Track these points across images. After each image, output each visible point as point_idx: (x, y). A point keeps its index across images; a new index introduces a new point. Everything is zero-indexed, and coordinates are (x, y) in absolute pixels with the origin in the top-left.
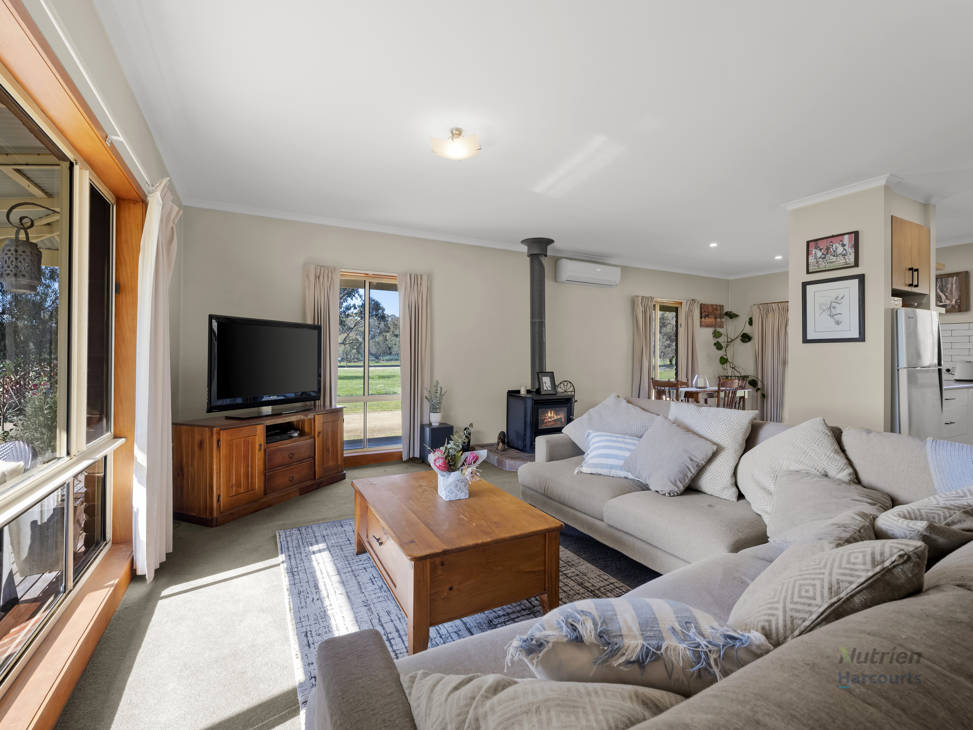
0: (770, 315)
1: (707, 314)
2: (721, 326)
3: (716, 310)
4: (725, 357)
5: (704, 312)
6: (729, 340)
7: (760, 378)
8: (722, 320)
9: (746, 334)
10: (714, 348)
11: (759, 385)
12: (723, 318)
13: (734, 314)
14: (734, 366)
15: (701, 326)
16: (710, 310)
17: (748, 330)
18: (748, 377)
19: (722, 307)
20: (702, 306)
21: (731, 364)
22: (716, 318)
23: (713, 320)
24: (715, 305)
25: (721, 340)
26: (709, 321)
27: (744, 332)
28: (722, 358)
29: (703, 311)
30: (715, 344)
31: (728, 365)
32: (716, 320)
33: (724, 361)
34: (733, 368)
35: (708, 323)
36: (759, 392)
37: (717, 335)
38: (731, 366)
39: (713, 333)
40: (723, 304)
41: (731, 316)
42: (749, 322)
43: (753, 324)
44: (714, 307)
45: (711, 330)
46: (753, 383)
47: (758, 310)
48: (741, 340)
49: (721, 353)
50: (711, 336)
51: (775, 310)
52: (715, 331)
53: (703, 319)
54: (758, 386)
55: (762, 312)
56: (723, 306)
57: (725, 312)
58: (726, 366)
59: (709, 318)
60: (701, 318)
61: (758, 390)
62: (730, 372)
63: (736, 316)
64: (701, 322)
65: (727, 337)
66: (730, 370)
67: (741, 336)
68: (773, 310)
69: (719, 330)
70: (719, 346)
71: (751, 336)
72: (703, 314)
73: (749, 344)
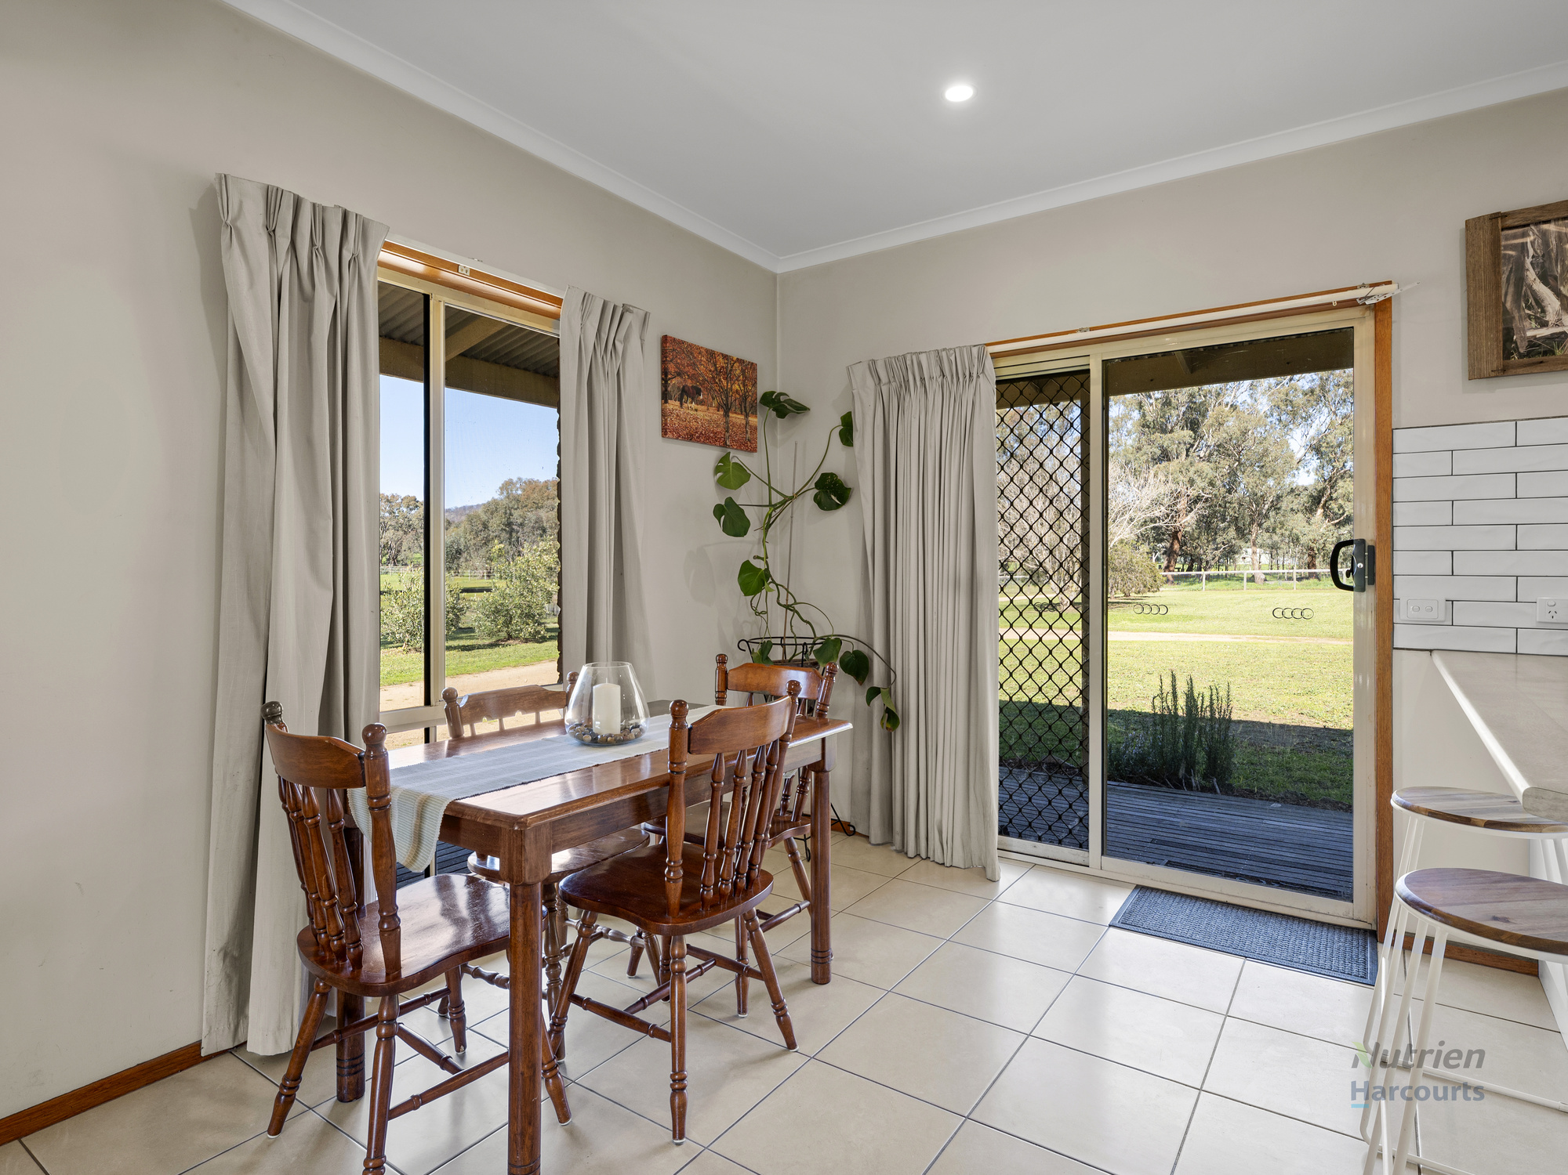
0: (914, 401)
1: (689, 383)
2: (749, 446)
3: (728, 375)
4: (760, 565)
5: (679, 374)
6: (777, 499)
7: (878, 646)
8: (752, 420)
9: (832, 475)
10: (715, 527)
11: (877, 677)
12: (755, 413)
13: (790, 402)
14: (791, 601)
15: (664, 432)
16: (704, 369)
17: (838, 462)
18: (837, 642)
19: (749, 370)
20: (669, 346)
21: (783, 592)
22: (726, 409)
23: (717, 415)
24: (725, 357)
25: (747, 496)
26: (700, 414)
27: (825, 469)
28: (747, 567)
29: (672, 368)
30: (719, 511)
31: (773, 595)
32: (726, 415)
33: (753, 579)
34: (787, 607)
35: (694, 424)
36: (877, 702)
37: (729, 475)
38: (783, 602)
39: (717, 470)
40: (748, 357)
41: (783, 407)
42: (841, 434)
43: (856, 436)
44: (721, 362)
45: (709, 455)
46: (858, 666)
47: (870, 382)
48: (816, 499)
49: (745, 547)
50: (709, 480)
51: (931, 378)
52: (725, 459)
53: (673, 405)
54: (872, 677)
55: (885, 389)
56: (753, 366)
57: (761, 390)
58: (768, 599)
59: (702, 403)
60: (665, 396)
61: (874, 692)
62: (777, 624)
63: (801, 409)
64: (664, 414)
65: (770, 488)
66: (777, 616)
67: (817, 485)
68: (922, 379)
69: (739, 457)
70: (732, 519)
71: (849, 485)
72: (674, 382)
73: (842, 515)
